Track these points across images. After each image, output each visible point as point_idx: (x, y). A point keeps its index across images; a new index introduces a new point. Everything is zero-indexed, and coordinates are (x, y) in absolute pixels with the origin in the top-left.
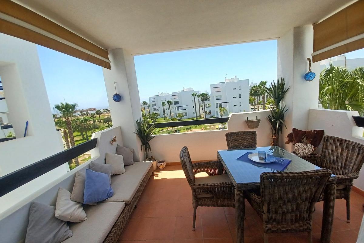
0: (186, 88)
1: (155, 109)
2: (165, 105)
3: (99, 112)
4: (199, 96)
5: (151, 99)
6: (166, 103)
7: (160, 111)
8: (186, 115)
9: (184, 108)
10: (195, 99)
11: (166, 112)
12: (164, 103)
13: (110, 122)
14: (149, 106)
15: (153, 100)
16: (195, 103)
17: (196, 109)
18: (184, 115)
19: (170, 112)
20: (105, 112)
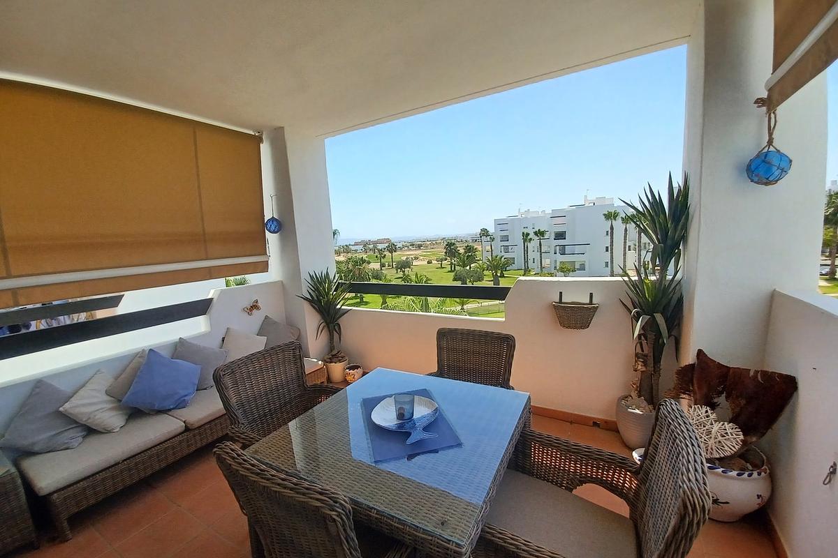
0: (592, 197)
1: (506, 249)
2: (531, 239)
3: (392, 248)
4: (627, 220)
5: (499, 223)
6: (532, 235)
7: (517, 254)
8: (582, 268)
9: (577, 249)
10: (612, 228)
11: (531, 255)
12: (528, 234)
13: (408, 269)
14: (493, 240)
15: (504, 227)
16: (612, 238)
17: (612, 253)
18: (577, 266)
19: (541, 257)
20: (406, 248)
